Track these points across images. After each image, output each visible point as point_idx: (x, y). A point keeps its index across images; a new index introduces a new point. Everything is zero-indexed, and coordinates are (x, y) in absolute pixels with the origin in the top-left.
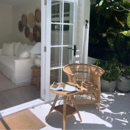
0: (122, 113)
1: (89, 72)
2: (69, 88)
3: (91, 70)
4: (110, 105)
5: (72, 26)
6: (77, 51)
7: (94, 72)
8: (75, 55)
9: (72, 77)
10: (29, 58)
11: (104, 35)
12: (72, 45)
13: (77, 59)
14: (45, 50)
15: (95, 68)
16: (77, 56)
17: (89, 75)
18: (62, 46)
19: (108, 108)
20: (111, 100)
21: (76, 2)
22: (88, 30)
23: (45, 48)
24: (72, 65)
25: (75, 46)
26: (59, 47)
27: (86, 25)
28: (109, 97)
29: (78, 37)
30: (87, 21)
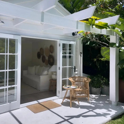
0: (101, 102)
1: (83, 81)
2: (72, 87)
3: (84, 80)
4: (96, 99)
5: (73, 56)
6: (76, 69)
7: (86, 81)
8: (75, 72)
9: (74, 82)
10: (47, 74)
11: (95, 60)
12: (73, 66)
13: (76, 74)
14: (59, 69)
15: (86, 79)
16: (76, 73)
17: (83, 83)
18: (68, 67)
19: (94, 100)
20: (97, 97)
21: (75, 44)
22: (82, 57)
23: (59, 68)
24: (73, 77)
25: (75, 67)
26: (66, 67)
27: (81, 55)
28: (96, 96)
29: (76, 62)
30: (81, 53)
